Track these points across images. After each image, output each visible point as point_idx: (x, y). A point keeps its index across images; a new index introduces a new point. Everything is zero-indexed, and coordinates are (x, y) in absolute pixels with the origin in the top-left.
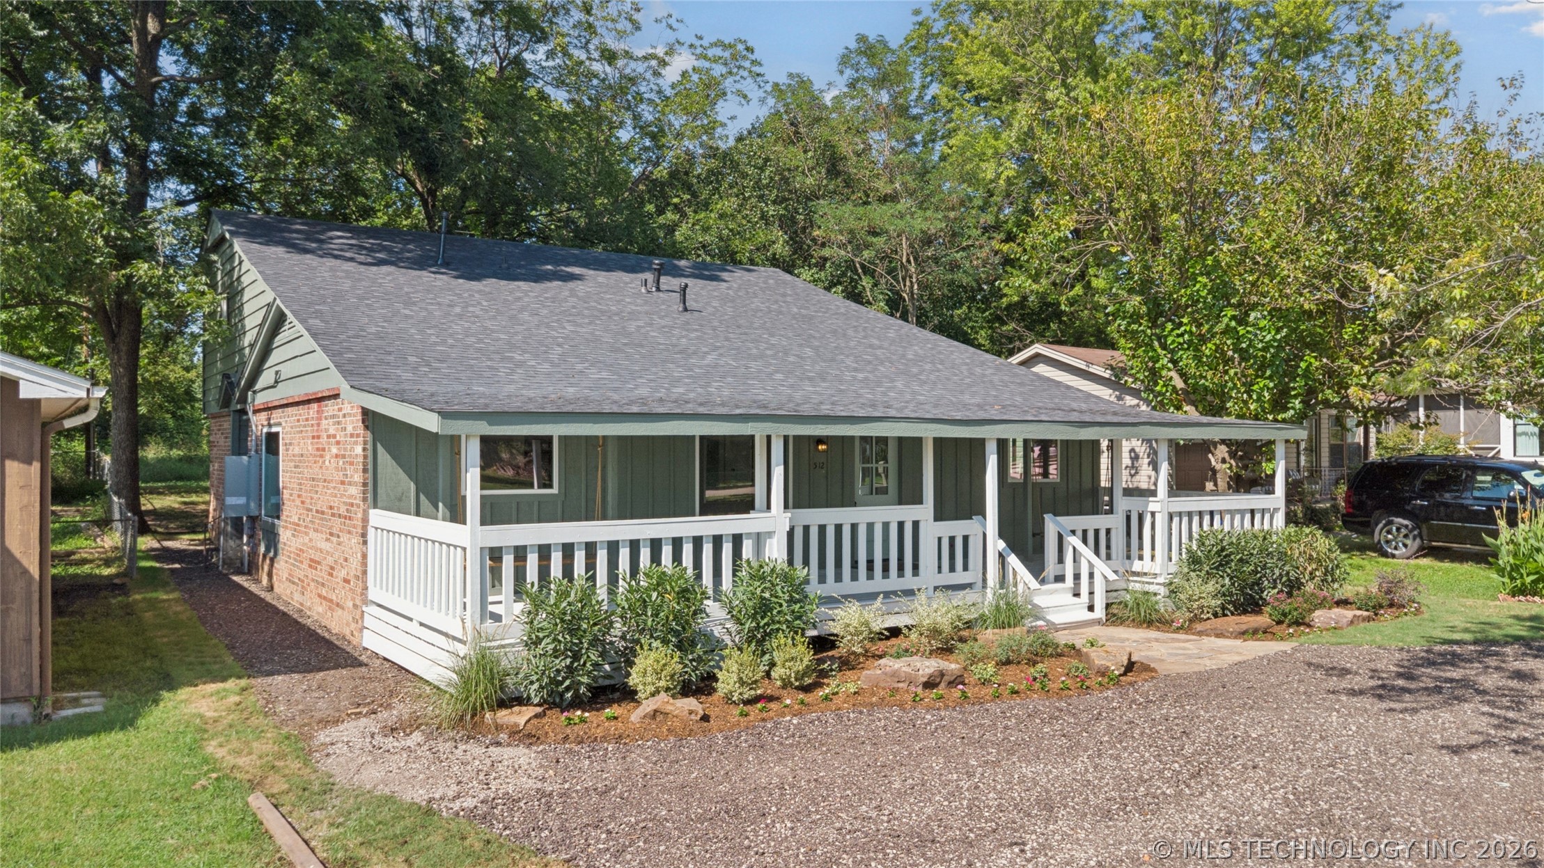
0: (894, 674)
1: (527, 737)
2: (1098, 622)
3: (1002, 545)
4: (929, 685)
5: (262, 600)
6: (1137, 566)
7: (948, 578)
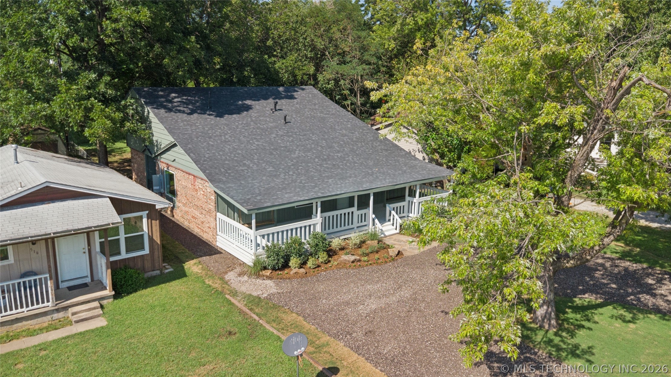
0: (345, 260)
1: (270, 278)
2: (398, 233)
3: (374, 216)
4: (353, 262)
5: (171, 220)
6: (410, 215)
7: (360, 224)
